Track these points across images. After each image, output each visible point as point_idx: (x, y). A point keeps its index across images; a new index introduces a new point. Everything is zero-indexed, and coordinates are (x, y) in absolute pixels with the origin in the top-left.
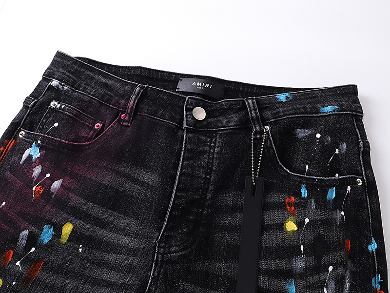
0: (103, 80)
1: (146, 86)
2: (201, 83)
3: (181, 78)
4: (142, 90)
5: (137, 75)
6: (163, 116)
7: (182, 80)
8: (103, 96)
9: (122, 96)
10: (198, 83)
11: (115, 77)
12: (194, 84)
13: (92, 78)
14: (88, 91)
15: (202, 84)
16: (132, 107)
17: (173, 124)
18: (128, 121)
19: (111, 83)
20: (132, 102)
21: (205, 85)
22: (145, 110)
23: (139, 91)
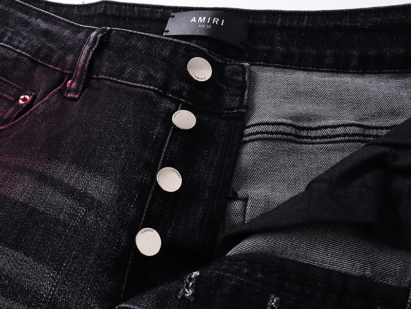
0: (44, 25)
1: (108, 28)
2: (204, 18)
3: (172, 14)
4: (100, 35)
5: (100, 14)
6: (133, 77)
7: (173, 16)
8: (39, 49)
9: (70, 50)
10: (200, 18)
11: (62, 21)
12: (194, 20)
13: (27, 24)
14: (16, 43)
15: (207, 20)
16: (84, 66)
17: (149, 89)
18: (76, 91)
19: (55, 29)
20: (83, 57)
21: (211, 21)
22: (104, 69)
23: (96, 37)
